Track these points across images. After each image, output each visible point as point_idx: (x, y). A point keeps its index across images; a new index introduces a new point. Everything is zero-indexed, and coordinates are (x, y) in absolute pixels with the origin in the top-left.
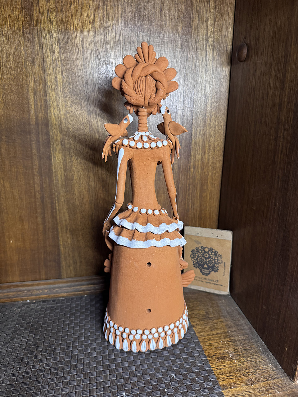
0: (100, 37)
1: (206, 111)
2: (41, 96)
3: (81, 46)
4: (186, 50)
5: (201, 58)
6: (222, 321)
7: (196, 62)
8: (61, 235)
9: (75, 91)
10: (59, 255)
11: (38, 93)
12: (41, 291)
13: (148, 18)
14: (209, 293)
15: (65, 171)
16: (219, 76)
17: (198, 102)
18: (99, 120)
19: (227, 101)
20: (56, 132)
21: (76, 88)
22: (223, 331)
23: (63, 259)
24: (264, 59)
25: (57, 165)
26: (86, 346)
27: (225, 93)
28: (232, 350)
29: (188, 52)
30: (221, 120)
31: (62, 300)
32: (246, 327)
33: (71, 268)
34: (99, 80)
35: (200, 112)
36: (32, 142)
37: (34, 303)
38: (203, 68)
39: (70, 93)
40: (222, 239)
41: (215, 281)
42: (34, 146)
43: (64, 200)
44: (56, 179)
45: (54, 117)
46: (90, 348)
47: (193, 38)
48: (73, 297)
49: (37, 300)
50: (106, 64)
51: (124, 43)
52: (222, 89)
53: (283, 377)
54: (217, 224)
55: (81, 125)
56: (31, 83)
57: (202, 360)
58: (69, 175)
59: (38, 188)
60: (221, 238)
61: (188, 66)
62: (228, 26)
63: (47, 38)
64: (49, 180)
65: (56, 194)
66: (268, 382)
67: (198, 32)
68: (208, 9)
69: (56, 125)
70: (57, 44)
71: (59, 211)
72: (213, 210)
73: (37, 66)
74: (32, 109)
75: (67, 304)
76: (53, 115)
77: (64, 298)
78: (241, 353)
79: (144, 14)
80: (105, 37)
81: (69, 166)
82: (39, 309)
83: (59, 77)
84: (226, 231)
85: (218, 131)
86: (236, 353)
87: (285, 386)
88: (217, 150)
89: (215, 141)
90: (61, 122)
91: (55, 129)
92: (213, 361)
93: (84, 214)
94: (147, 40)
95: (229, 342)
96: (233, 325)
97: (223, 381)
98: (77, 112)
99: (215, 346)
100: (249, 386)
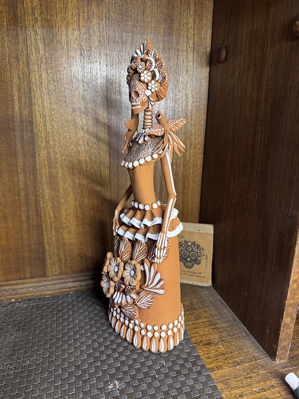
0: (84, 36)
1: (187, 110)
2: (26, 94)
4: (167, 51)
5: (182, 59)
6: (207, 311)
7: (178, 62)
8: (45, 233)
9: (60, 89)
10: (44, 253)
11: (22, 90)
12: (26, 290)
13: (132, 19)
14: (192, 286)
15: (49, 168)
16: (199, 76)
17: (180, 102)
18: (84, 118)
19: (206, 101)
20: (40, 129)
21: (61, 86)
23: (48, 257)
24: (242, 60)
25: (41, 162)
26: (75, 340)
27: (205, 93)
28: (217, 336)
29: (170, 53)
30: (201, 119)
31: (48, 297)
32: (229, 315)
33: (56, 266)
34: (84, 79)
35: (182, 111)
36: (16, 139)
37: (19, 302)
38: (184, 69)
39: (54, 90)
40: (205, 232)
41: (198, 273)
42: (18, 143)
43: (49, 198)
44: (40, 176)
45: (38, 114)
46: (79, 341)
47: (175, 39)
48: (59, 294)
49: (23, 298)
50: (90, 62)
51: (108, 43)
52: (202, 89)
53: (265, 357)
54: (198, 219)
55: (65, 122)
56: (15, 80)
57: (189, 347)
58: (54, 172)
59: (22, 185)
60: (203, 232)
61: (170, 66)
62: (207, 30)
63: (32, 36)
64: (33, 177)
65: (40, 191)
66: (252, 363)
67: (179, 34)
68: (188, 12)
69: (40, 122)
70: (41, 42)
71: (43, 208)
72: (195, 206)
73: (21, 63)
74: (16, 106)
75: (53, 301)
76: (38, 112)
77: (50, 296)
79: (127, 16)
80: (89, 36)
81: (53, 163)
82: (25, 308)
83: (44, 75)
84: (207, 225)
85: (198, 130)
86: (221, 339)
87: (268, 365)
88: (198, 148)
89: (195, 139)
90: (45, 119)
91: (39, 126)
92: (200, 347)
93: (69, 211)
94: (130, 41)
95: (214, 329)
96: (217, 314)
97: (210, 364)
98: (61, 110)
99: (201, 334)
100: (235, 367)
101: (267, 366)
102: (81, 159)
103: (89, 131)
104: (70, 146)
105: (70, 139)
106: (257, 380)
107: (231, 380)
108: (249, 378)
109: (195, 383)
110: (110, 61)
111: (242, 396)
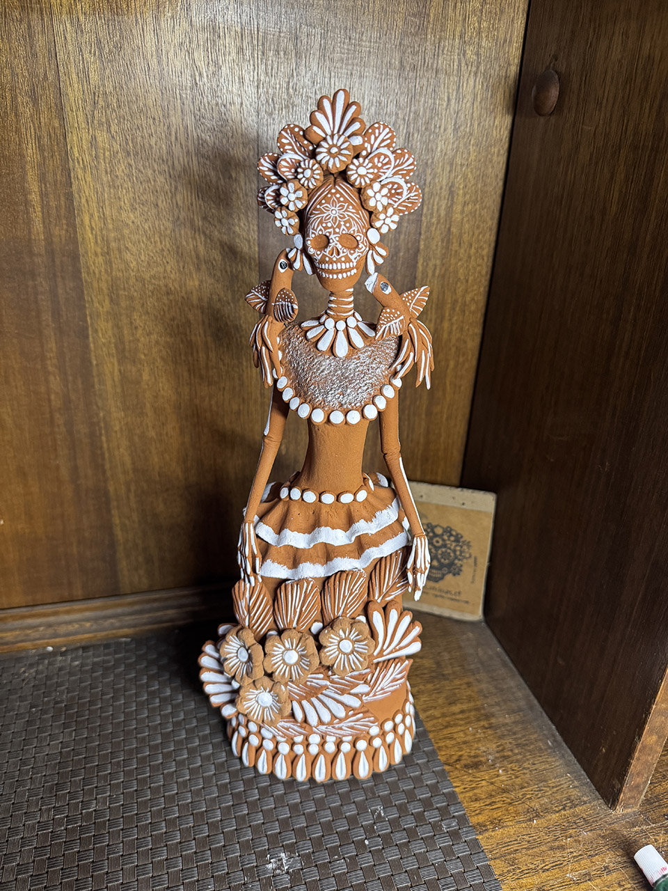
0: (202, 36)
1: (451, 222)
2: (58, 186)
3: (154, 57)
4: (411, 74)
5: (446, 94)
6: (470, 683)
7: (435, 104)
8: (115, 503)
9: (142, 173)
10: (112, 545)
11: (50, 177)
12: (77, 626)
14: (440, 618)
15: (121, 362)
16: (485, 139)
17: (434, 202)
18: (201, 243)
19: (498, 200)
20: (97, 272)
21: (143, 166)
22: (472, 704)
23: (122, 554)
24: (600, 127)
25: (102, 348)
26: (190, 752)
27: (496, 180)
28: (493, 747)
29: (416, 79)
30: (482, 243)
31: (125, 643)
32: (520, 694)
33: (142, 572)
34: (200, 146)
35: (438, 223)
36: (40, 297)
37: (63, 654)
38: (449, 119)
39: (128, 176)
40: (474, 508)
41: (453, 593)
42: (45, 305)
43: (121, 428)
44: (99, 380)
45: (90, 236)
46: (200, 755)
47: (431, 44)
49: (70, 645)
50: (217, 104)
51: (263, 53)
52: (490, 170)
53: (594, 800)
54: (460, 470)
55: (157, 254)
56: (31, 151)
57: (433, 771)
58: (131, 371)
59: (59, 402)
60: (471, 508)
61: (415, 113)
62: (513, 17)
63: (68, 35)
64: (83, 383)
65: (101, 415)
66: (565, 813)
67: (443, 28)
69: (96, 254)
70: (92, 51)
71: (109, 452)
72: (453, 442)
73: (43, 106)
74: (36, 217)
75: (137, 653)
76: (90, 231)
77: (129, 639)
78: (510, 753)
80: (214, 35)
81: (130, 351)
82: (78, 669)
83: (102, 137)
84: (482, 492)
85: (475, 269)
86: (502, 754)
87: (597, 819)
88: (470, 312)
89: (466, 291)
90: (108, 247)
91: (94, 264)
92: (456, 772)
93: (167, 457)
94: (318, 47)
95: (487, 728)
96: (493, 690)
97: (477, 814)
98: (146, 224)
99: (458, 740)
100: (528, 823)
101: (596, 821)
103: (214, 275)
104: (169, 310)
105: (168, 293)
106: (575, 854)
107: (520, 852)
108: (558, 848)
109: (448, 859)
110: (267, 101)
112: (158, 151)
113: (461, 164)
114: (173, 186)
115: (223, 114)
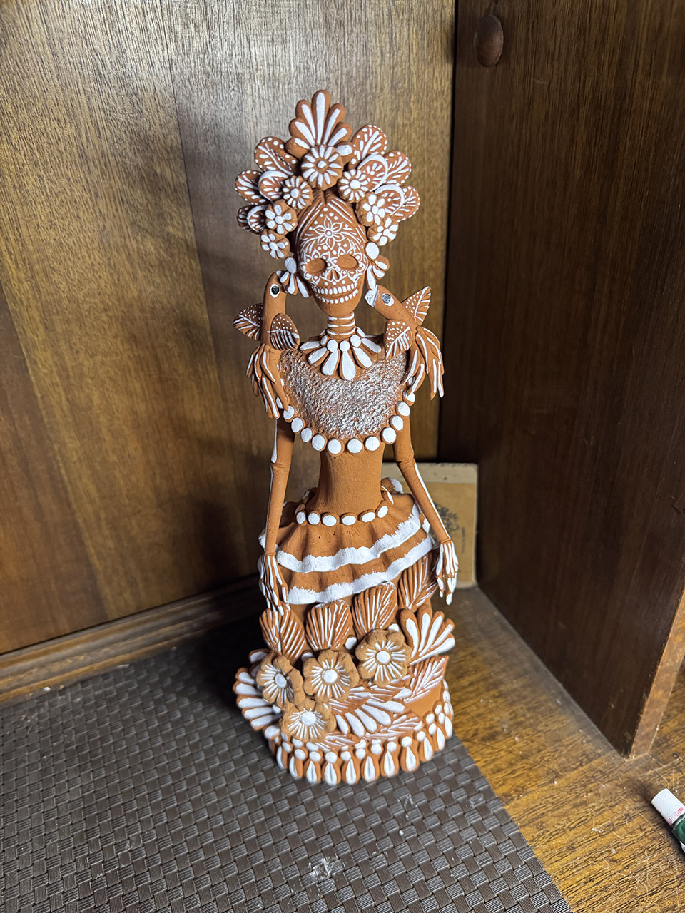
0: (98, 18)
3: (47, 48)
4: (338, 31)
5: (379, 49)
6: (475, 652)
7: (368, 61)
8: (87, 534)
9: (56, 184)
10: (92, 576)
12: (70, 661)
15: (67, 389)
16: (425, 94)
19: (447, 158)
20: (24, 300)
21: (55, 174)
23: (103, 582)
25: (44, 379)
26: (213, 773)
27: (442, 137)
28: (506, 715)
29: (344, 36)
30: (435, 206)
31: (124, 669)
32: (523, 657)
33: (127, 595)
34: (116, 144)
37: (62, 692)
38: (385, 76)
39: (40, 189)
40: (457, 482)
43: (79, 458)
44: (47, 413)
45: (9, 261)
46: (224, 775)
48: (147, 658)
49: (67, 682)
50: (127, 93)
51: (170, 29)
52: (435, 127)
53: (607, 751)
54: (436, 440)
55: (87, 271)
58: (79, 398)
59: (8, 443)
60: (454, 482)
64: (30, 419)
65: (56, 447)
66: (583, 768)
69: (20, 281)
71: (71, 484)
75: (138, 678)
76: (8, 256)
77: (127, 666)
81: (75, 377)
82: (81, 706)
84: (463, 465)
85: (429, 234)
86: (515, 721)
87: (613, 769)
89: (423, 259)
90: (32, 271)
91: (20, 291)
92: (475, 747)
93: (133, 478)
94: (231, 13)
95: (497, 697)
96: (497, 656)
97: (501, 786)
98: (70, 239)
99: (473, 714)
100: (550, 785)
101: (612, 771)
102: (142, 356)
103: (153, 283)
104: (110, 327)
105: (106, 310)
106: (597, 808)
107: (547, 815)
108: (581, 804)
109: (480, 834)
111: (573, 848)
112: (69, 156)
113: (403, 125)
114: (93, 193)
115: (136, 105)
